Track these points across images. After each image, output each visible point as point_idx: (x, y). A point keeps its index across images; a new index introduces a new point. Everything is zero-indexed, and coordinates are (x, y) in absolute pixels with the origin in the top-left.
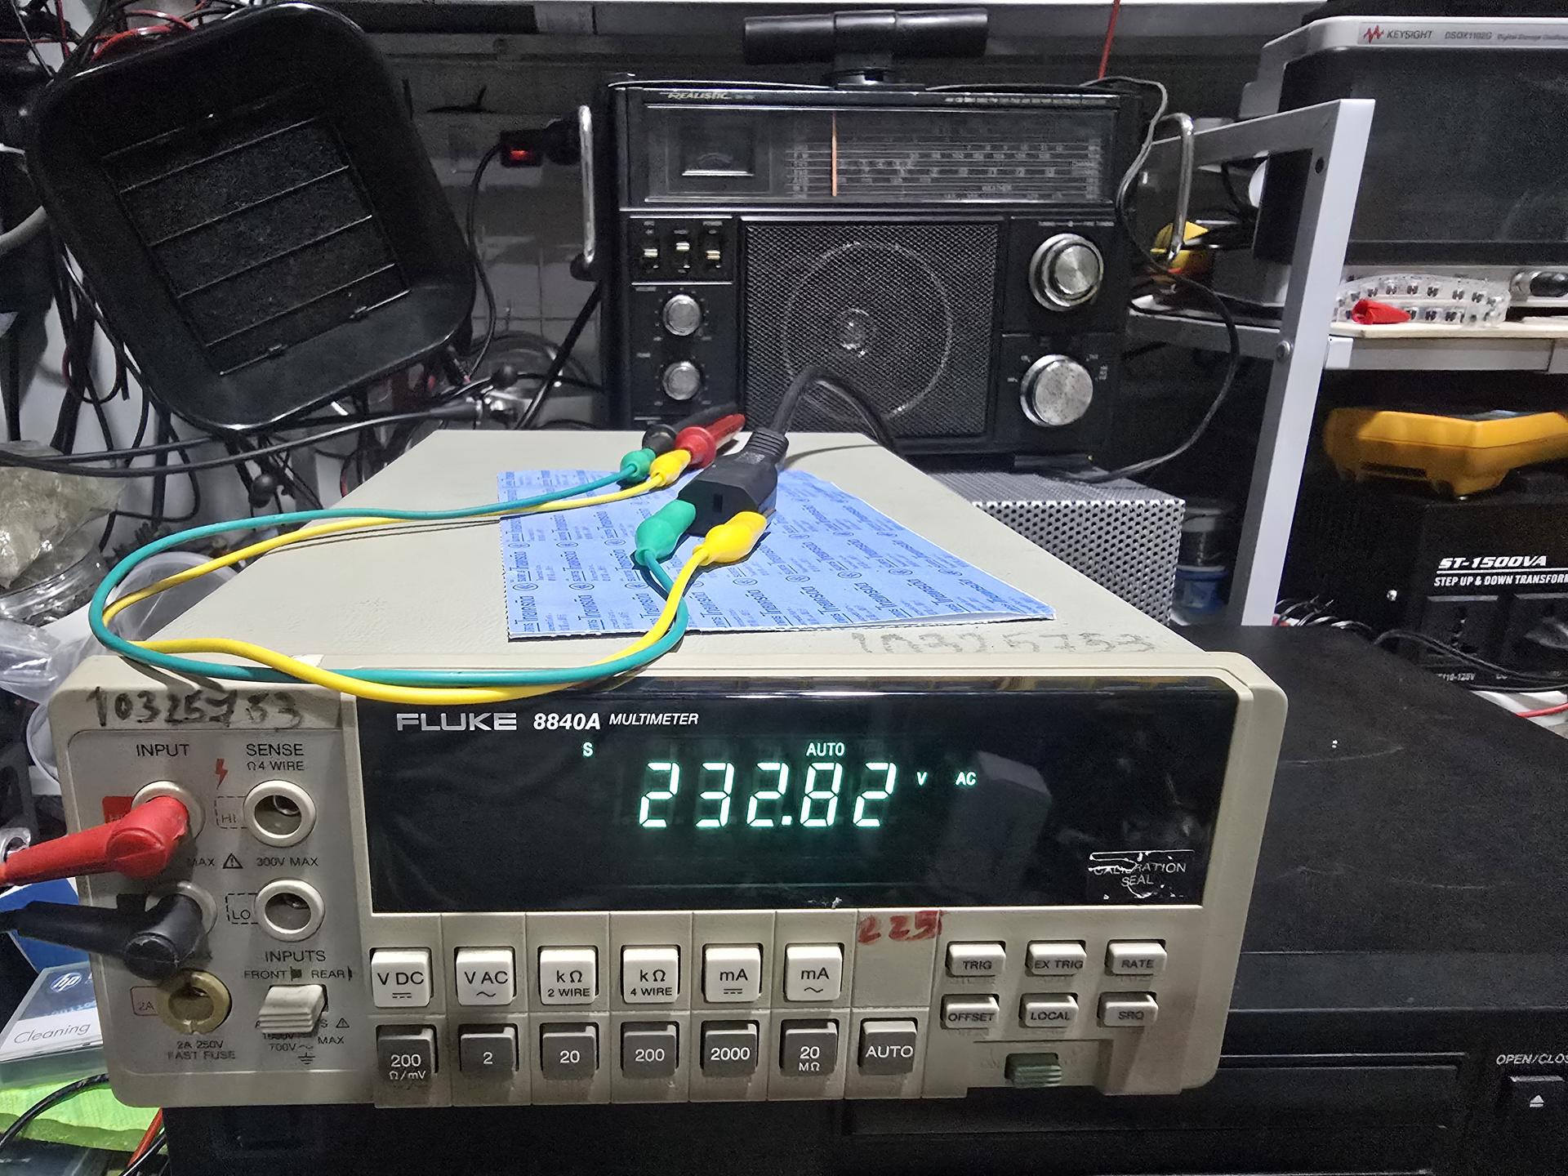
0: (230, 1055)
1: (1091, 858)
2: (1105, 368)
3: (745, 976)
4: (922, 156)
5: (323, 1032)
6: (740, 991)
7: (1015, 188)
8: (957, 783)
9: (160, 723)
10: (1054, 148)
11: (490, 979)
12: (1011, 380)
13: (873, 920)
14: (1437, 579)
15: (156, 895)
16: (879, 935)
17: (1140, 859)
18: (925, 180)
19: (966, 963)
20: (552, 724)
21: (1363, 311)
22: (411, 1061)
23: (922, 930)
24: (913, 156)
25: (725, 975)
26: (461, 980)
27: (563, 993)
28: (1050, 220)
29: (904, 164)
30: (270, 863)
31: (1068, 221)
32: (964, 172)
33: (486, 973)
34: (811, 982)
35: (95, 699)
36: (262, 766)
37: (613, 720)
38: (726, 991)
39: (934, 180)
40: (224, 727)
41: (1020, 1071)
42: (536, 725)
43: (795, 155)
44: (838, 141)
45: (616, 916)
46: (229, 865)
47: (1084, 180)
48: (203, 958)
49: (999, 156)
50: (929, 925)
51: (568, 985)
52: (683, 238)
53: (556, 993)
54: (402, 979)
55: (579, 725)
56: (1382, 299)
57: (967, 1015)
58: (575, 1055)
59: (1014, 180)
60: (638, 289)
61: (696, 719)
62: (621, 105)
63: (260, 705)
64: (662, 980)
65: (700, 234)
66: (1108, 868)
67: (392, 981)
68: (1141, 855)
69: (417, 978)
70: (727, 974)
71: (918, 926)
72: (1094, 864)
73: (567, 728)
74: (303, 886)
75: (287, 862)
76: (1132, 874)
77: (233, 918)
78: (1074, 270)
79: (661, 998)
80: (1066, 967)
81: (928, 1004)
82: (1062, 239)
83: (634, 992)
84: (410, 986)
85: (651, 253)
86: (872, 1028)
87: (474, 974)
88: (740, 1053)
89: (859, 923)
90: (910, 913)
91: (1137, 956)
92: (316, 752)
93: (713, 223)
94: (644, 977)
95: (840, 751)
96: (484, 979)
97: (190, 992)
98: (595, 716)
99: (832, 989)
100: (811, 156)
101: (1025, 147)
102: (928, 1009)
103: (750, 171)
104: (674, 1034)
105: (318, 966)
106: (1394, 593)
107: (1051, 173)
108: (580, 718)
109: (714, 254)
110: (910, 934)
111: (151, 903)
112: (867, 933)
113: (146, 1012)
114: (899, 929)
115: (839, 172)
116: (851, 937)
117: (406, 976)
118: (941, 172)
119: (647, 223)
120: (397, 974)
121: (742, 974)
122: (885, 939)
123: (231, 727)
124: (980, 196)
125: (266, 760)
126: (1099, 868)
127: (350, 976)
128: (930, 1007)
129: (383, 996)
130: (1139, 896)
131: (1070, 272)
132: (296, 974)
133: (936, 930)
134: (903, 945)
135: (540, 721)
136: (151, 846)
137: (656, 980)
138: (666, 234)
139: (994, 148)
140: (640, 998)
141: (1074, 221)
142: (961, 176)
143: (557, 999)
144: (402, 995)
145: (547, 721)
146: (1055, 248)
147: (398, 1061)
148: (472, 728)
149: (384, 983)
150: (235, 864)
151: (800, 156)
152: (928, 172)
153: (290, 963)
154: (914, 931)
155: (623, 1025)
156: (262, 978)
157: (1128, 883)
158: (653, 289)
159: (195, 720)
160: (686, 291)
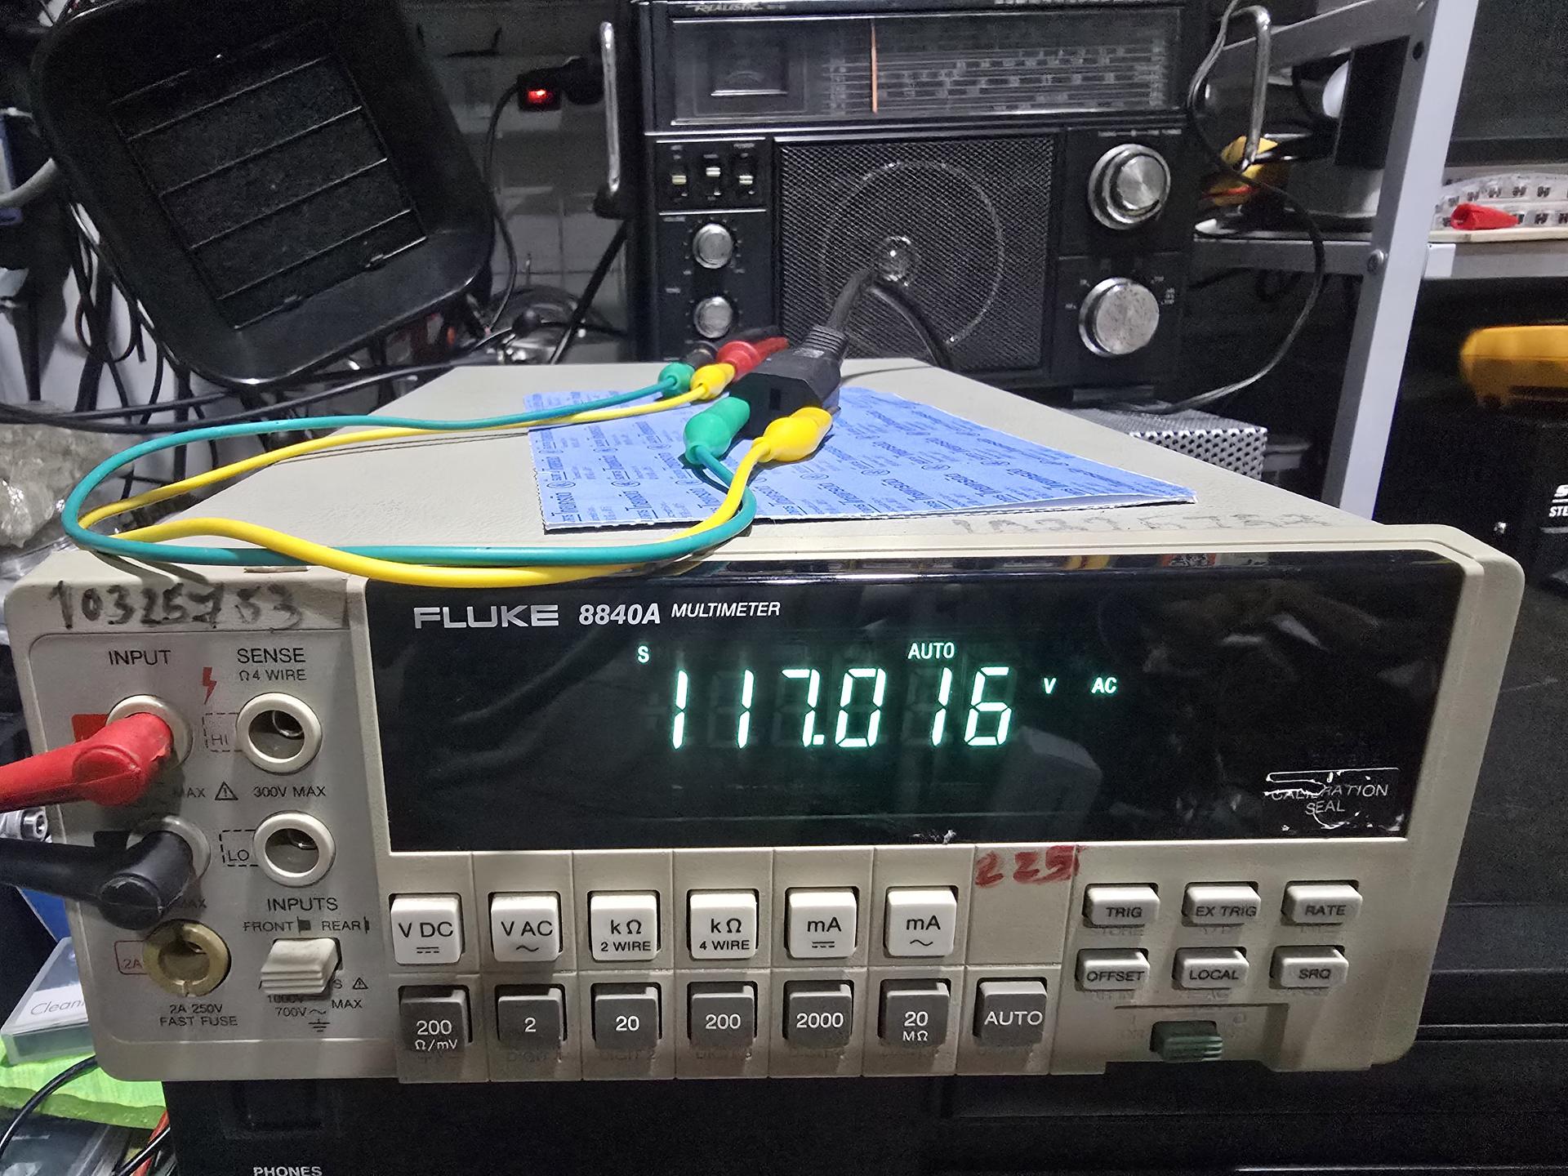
0: (232, 1020)
1: (1268, 779)
2: (1172, 291)
3: (838, 926)
4: (969, 65)
5: (337, 995)
6: (831, 944)
7: (1071, 97)
8: (1094, 691)
9: (135, 624)
10: (1114, 51)
11: (531, 930)
12: (1069, 306)
13: (993, 857)
14: (1553, 509)
15: (138, 833)
16: (1001, 876)
17: (1330, 779)
18: (973, 92)
19: (1110, 909)
20: (602, 618)
21: (1464, 216)
22: (440, 1027)
23: (1054, 869)
24: (959, 65)
25: (813, 925)
26: (497, 930)
27: (619, 946)
28: (1111, 130)
29: (949, 75)
30: (270, 792)
31: (1130, 130)
32: (1014, 82)
33: (527, 923)
34: (919, 934)
35: (58, 596)
36: (256, 676)
37: (677, 611)
38: (815, 945)
39: (983, 91)
40: (211, 629)
41: (1171, 1042)
42: (581, 619)
43: (832, 70)
44: (878, 51)
45: (680, 854)
46: (222, 795)
47: (1146, 85)
48: (195, 907)
49: (1054, 63)
50: (1063, 864)
51: (624, 938)
52: (712, 163)
53: (611, 948)
54: (428, 930)
55: (634, 618)
56: (1484, 202)
57: (1109, 974)
58: (633, 1021)
59: (1071, 88)
60: (666, 220)
61: (777, 609)
62: (645, 22)
63: (252, 600)
64: (738, 931)
65: (731, 158)
66: (1290, 792)
67: (416, 929)
68: (1331, 775)
69: (445, 929)
70: (816, 924)
71: (1051, 863)
72: (1271, 787)
73: (620, 622)
74: (309, 821)
75: (289, 793)
76: (1320, 798)
77: (229, 860)
78: (1137, 183)
79: (736, 953)
80: (1235, 914)
81: (1060, 960)
82: (1125, 150)
83: (703, 946)
84: (436, 940)
85: (680, 179)
86: (990, 989)
87: (513, 923)
88: (832, 1020)
89: (977, 862)
90: (1041, 848)
91: (1326, 901)
92: (320, 657)
93: (745, 146)
94: (716, 927)
95: (949, 653)
96: (524, 931)
97: (184, 948)
98: (654, 607)
99: (944, 942)
100: (849, 70)
101: (1082, 52)
102: (1060, 967)
103: (784, 88)
104: (753, 997)
105: (329, 916)
106: (1503, 525)
107: (1110, 78)
108: (636, 611)
109: (746, 179)
110: (1040, 875)
111: (133, 840)
112: (987, 875)
113: (131, 971)
114: (1026, 868)
115: (879, 86)
116: (966, 878)
117: (433, 927)
118: (991, 82)
119: (674, 148)
120: (422, 925)
121: (835, 924)
122: (1009, 881)
123: (219, 627)
124: (1033, 107)
125: (261, 669)
126: (1278, 792)
127: (367, 928)
128: (1063, 964)
129: (405, 951)
130: (1327, 827)
131: (1134, 185)
132: (304, 925)
133: (1072, 869)
134: (1031, 888)
135: (587, 615)
136: (124, 767)
137: (730, 931)
138: (695, 158)
139: (1046, 54)
140: (711, 953)
141: (1137, 130)
142: (1011, 86)
143: (612, 954)
144: (428, 950)
145: (595, 614)
146: (1116, 160)
147: (424, 1027)
148: (505, 625)
149: (407, 935)
150: (229, 795)
151: (837, 70)
152: (974, 83)
153: (294, 914)
154: (1045, 872)
155: (690, 986)
156: (264, 930)
157: (1314, 811)
158: (682, 219)
159: (177, 620)
160: (717, 220)
